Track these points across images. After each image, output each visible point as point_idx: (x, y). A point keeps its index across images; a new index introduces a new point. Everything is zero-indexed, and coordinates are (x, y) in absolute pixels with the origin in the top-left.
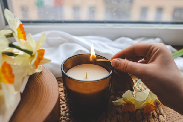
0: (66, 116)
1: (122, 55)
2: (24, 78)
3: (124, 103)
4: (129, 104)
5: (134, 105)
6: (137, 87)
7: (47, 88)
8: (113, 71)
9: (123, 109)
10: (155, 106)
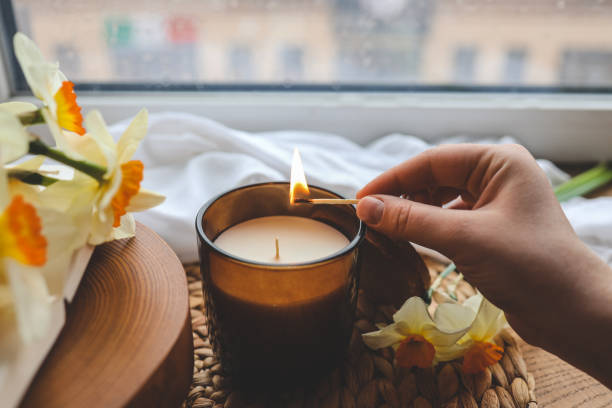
0: (211, 384)
1: (393, 185)
2: (75, 253)
3: (400, 341)
4: (415, 344)
5: (430, 346)
6: (441, 291)
7: (149, 287)
8: (362, 235)
9: (395, 361)
10: (501, 349)
